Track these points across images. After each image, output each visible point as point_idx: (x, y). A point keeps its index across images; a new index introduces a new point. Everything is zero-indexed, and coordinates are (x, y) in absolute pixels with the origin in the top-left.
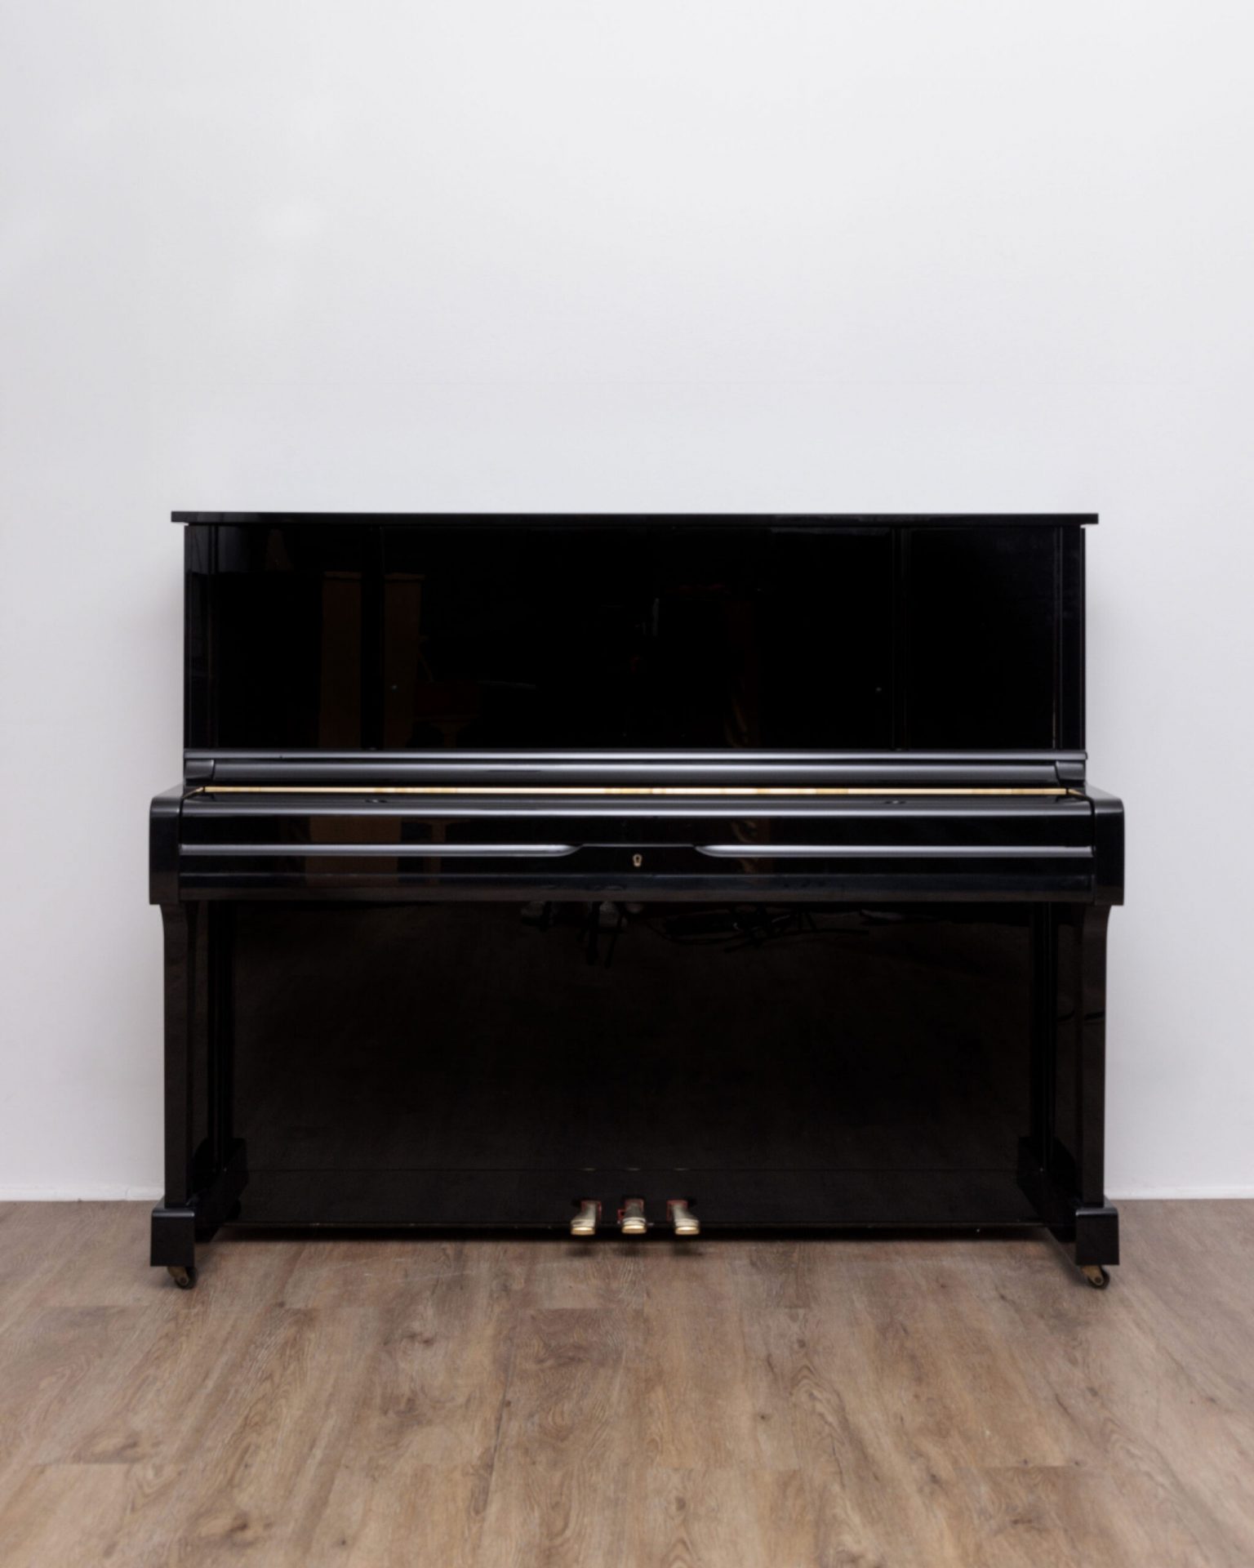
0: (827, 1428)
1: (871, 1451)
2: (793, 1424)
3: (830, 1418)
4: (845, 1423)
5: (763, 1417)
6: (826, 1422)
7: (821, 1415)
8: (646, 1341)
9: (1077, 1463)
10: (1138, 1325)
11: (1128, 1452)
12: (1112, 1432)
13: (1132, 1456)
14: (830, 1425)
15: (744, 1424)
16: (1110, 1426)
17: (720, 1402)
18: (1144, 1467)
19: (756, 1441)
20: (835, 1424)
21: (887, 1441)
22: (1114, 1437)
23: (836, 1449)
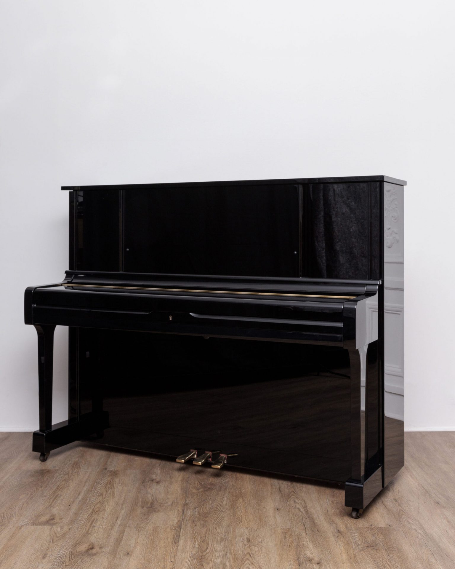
0: (300, 513)
1: (316, 521)
2: (289, 512)
3: (302, 510)
4: (307, 511)
5: (277, 509)
6: (300, 511)
7: (299, 509)
8: (236, 482)
9: (390, 526)
10: (412, 477)
11: (408, 521)
12: (402, 514)
13: (409, 523)
14: (302, 512)
15: (271, 511)
16: (402, 512)
17: (262, 504)
18: (414, 527)
19: (276, 518)
20: (304, 512)
21: (322, 518)
22: (403, 516)
23: (304, 520)
